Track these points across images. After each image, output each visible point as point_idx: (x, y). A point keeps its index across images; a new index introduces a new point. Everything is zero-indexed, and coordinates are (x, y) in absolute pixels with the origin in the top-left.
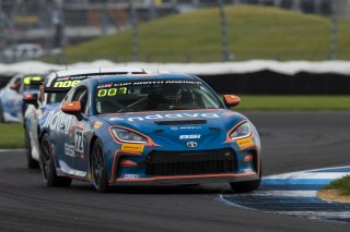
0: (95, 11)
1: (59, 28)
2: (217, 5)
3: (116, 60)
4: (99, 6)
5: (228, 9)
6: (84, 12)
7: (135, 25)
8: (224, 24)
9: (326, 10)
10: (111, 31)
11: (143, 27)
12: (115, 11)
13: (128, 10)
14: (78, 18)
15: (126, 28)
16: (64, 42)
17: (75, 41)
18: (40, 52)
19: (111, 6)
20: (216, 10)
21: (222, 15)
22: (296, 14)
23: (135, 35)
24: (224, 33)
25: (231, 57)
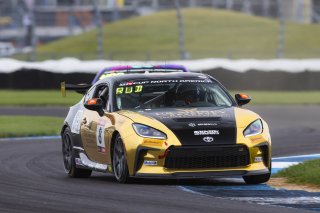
0: (63, 13)
1: (30, 29)
2: (175, 8)
3: (82, 57)
4: (66, 8)
5: (184, 11)
6: (53, 14)
7: (99, 26)
8: (180, 25)
9: (274, 12)
10: (78, 31)
11: (107, 28)
12: (81, 13)
13: (93, 12)
14: (47, 19)
15: (91, 29)
16: (34, 40)
17: (45, 40)
18: (13, 50)
19: (77, 8)
20: (173, 13)
21: (179, 17)
22: (246, 16)
23: (100, 35)
24: (181, 34)
25: (187, 55)
